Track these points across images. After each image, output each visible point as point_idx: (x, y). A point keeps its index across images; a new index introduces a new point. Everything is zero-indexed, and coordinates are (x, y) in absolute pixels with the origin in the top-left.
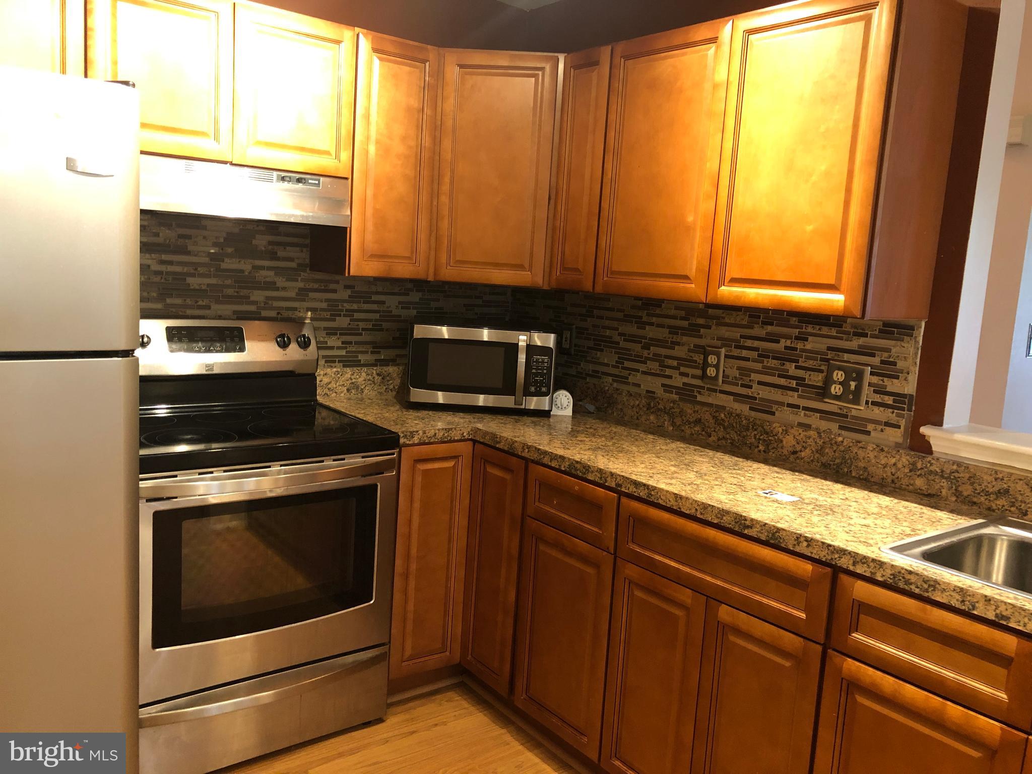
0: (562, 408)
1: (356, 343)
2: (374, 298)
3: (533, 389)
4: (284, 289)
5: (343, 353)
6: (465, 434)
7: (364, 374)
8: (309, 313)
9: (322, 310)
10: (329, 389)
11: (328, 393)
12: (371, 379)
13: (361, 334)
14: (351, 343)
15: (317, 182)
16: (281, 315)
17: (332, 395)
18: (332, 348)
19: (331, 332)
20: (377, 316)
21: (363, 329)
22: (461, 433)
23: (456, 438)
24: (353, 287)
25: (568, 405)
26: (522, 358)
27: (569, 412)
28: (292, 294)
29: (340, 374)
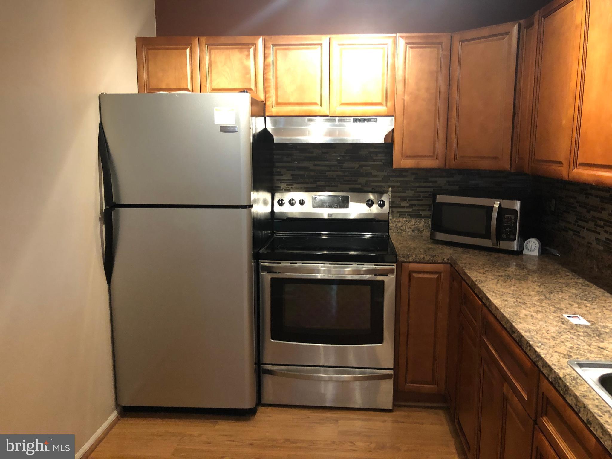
0: (531, 250)
1: (418, 205)
2: (430, 179)
3: (505, 236)
4: (376, 176)
5: (410, 210)
6: (445, 260)
7: (423, 223)
8: (390, 189)
9: (399, 187)
10: (401, 230)
11: (401, 232)
12: (428, 225)
13: (422, 200)
14: (415, 205)
15: (375, 120)
16: (374, 189)
17: (403, 233)
18: (404, 207)
19: (403, 199)
20: (432, 190)
21: (423, 197)
22: (443, 258)
23: (439, 261)
24: (417, 174)
25: (535, 249)
26: (495, 215)
27: (536, 253)
28: (381, 179)
29: (408, 222)
